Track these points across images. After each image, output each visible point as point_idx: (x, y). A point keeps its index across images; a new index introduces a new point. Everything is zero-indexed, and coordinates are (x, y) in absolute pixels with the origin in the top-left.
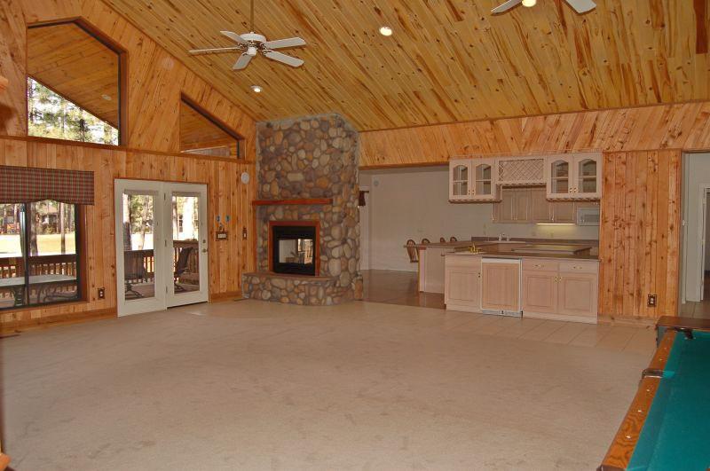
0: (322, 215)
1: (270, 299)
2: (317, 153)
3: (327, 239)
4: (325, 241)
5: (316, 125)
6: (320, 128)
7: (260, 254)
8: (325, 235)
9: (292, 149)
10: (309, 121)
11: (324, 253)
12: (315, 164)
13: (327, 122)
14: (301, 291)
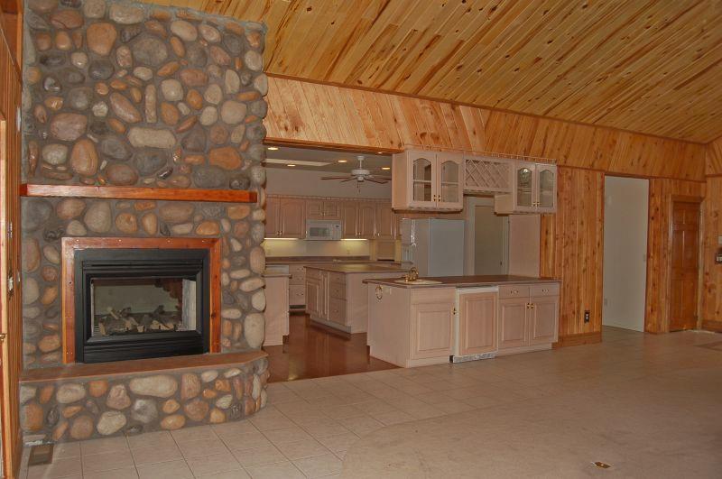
0: (226, 226)
1: (122, 432)
2: (213, 94)
3: (238, 274)
4: (232, 280)
5: (214, 36)
6: (221, 44)
7: (32, 322)
8: (234, 267)
9: (142, 73)
10: (195, 23)
11: (234, 304)
12: (208, 117)
13: (240, 36)
14: (221, 394)
